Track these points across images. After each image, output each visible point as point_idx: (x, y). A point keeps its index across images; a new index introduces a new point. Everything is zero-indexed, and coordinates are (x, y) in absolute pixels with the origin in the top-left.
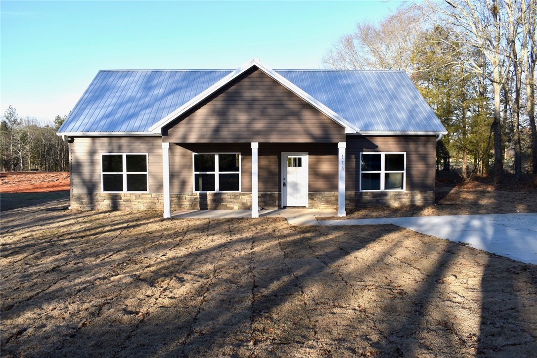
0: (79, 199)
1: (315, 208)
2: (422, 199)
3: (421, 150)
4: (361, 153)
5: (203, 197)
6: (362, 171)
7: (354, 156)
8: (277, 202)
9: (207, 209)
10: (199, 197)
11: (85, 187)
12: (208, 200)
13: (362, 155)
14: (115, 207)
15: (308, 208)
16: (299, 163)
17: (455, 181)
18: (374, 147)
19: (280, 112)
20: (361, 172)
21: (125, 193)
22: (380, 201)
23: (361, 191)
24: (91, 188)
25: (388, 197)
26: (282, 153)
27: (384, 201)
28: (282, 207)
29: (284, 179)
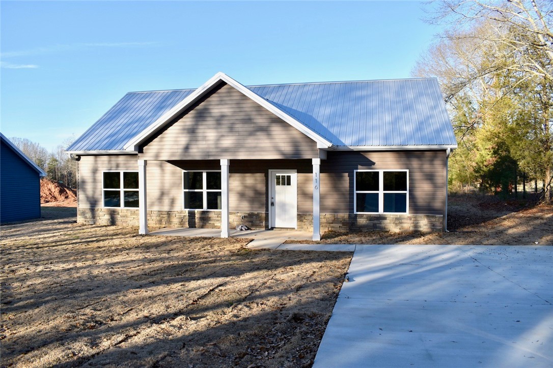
0: (83, 213)
1: (305, 230)
2: (429, 225)
3: (427, 167)
4: (355, 171)
5: (192, 215)
6: (357, 190)
7: (347, 174)
8: (264, 223)
9: (195, 227)
10: (188, 215)
11: (88, 203)
12: (196, 218)
13: (357, 172)
14: (113, 222)
15: (296, 231)
16: (287, 181)
17: (527, 205)
18: (371, 164)
19: (248, 127)
20: (355, 192)
21: (122, 209)
22: (378, 225)
23: (355, 212)
24: (93, 203)
25: (387, 221)
26: (270, 171)
27: (383, 225)
28: (270, 228)
29: (273, 198)
